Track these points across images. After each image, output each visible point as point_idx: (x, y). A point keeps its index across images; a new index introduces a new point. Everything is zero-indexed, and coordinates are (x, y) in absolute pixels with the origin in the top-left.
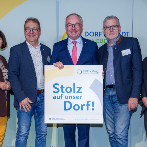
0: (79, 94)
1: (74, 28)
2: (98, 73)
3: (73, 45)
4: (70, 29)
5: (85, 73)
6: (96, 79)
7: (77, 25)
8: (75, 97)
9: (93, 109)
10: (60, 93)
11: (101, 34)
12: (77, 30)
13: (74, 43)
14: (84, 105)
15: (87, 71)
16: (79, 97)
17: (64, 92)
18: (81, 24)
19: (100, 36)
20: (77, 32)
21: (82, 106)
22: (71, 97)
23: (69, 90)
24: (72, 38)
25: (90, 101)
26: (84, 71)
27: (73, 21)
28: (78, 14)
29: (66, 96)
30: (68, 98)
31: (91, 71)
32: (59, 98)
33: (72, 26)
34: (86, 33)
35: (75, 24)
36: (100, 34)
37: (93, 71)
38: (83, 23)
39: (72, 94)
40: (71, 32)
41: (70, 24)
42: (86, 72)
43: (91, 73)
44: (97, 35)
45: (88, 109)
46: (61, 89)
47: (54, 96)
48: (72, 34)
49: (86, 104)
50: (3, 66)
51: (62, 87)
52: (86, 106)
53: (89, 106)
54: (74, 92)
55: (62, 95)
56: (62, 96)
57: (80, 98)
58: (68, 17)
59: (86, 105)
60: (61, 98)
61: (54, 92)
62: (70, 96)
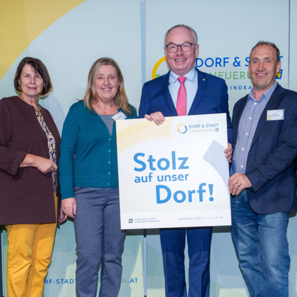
0: (183, 172)
1: (181, 52)
2: (218, 129)
4: (173, 54)
5: (192, 131)
6: (214, 141)
7: (186, 46)
8: (177, 177)
11: (228, 62)
12: (187, 56)
13: (182, 81)
14: (194, 192)
15: (197, 126)
16: (183, 177)
19: (224, 66)
20: (186, 59)
21: (190, 193)
22: (168, 178)
23: (163, 164)
26: (191, 126)
29: (158, 177)
30: (162, 180)
32: (146, 181)
33: (177, 48)
34: (198, 60)
35: (183, 44)
36: (225, 62)
37: (208, 125)
38: (199, 43)
39: (170, 171)
40: (175, 60)
41: (173, 46)
42: (195, 129)
43: (205, 130)
44: (219, 63)
47: (136, 177)
48: (177, 64)
50: (45, 127)
51: (151, 160)
52: (199, 193)
54: (174, 168)
55: (152, 175)
56: (152, 177)
57: (186, 179)
59: (198, 191)
60: (150, 181)
61: (136, 169)
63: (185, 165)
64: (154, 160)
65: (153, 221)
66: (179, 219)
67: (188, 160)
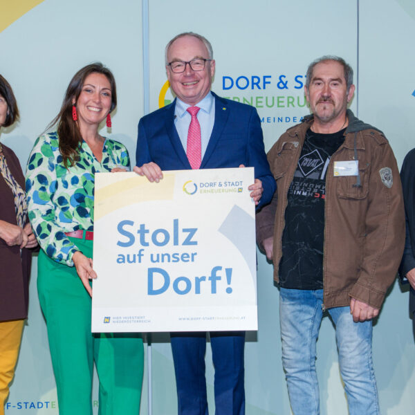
0: (189, 249)
1: (190, 72)
2: (241, 189)
3: (188, 118)
4: (179, 75)
5: (205, 191)
6: (235, 206)
7: (198, 63)
8: (179, 257)
9: (229, 291)
10: (137, 245)
11: (269, 83)
12: (199, 78)
13: (193, 113)
14: (203, 279)
15: (211, 185)
16: (188, 257)
17: (147, 244)
18: (207, 61)
19: (264, 88)
20: (198, 82)
21: (198, 281)
22: (166, 257)
23: (161, 237)
24: (186, 99)
25: (219, 268)
26: (202, 185)
27: (187, 52)
28: (199, 34)
29: (152, 255)
30: (158, 261)
31: (223, 185)
32: (134, 261)
33: (184, 67)
34: (226, 80)
35: (193, 60)
36: (265, 83)
37: (228, 184)
39: (170, 248)
40: (183, 84)
41: (178, 63)
42: (209, 188)
43: (223, 190)
44: (257, 84)
45: (214, 290)
46: (139, 235)
47: (119, 255)
48: (184, 89)
49: (210, 275)
50: (11, 176)
51: (143, 231)
52: (210, 281)
53: (217, 282)
54: (176, 243)
55: (142, 253)
56: (143, 255)
57: (193, 260)
58: (172, 42)
59: (210, 279)
60: (140, 261)
61: (120, 244)
62: (163, 256)
63: (192, 240)
64: (147, 231)
65: (140, 321)
66: (180, 319)
67: (197, 232)
